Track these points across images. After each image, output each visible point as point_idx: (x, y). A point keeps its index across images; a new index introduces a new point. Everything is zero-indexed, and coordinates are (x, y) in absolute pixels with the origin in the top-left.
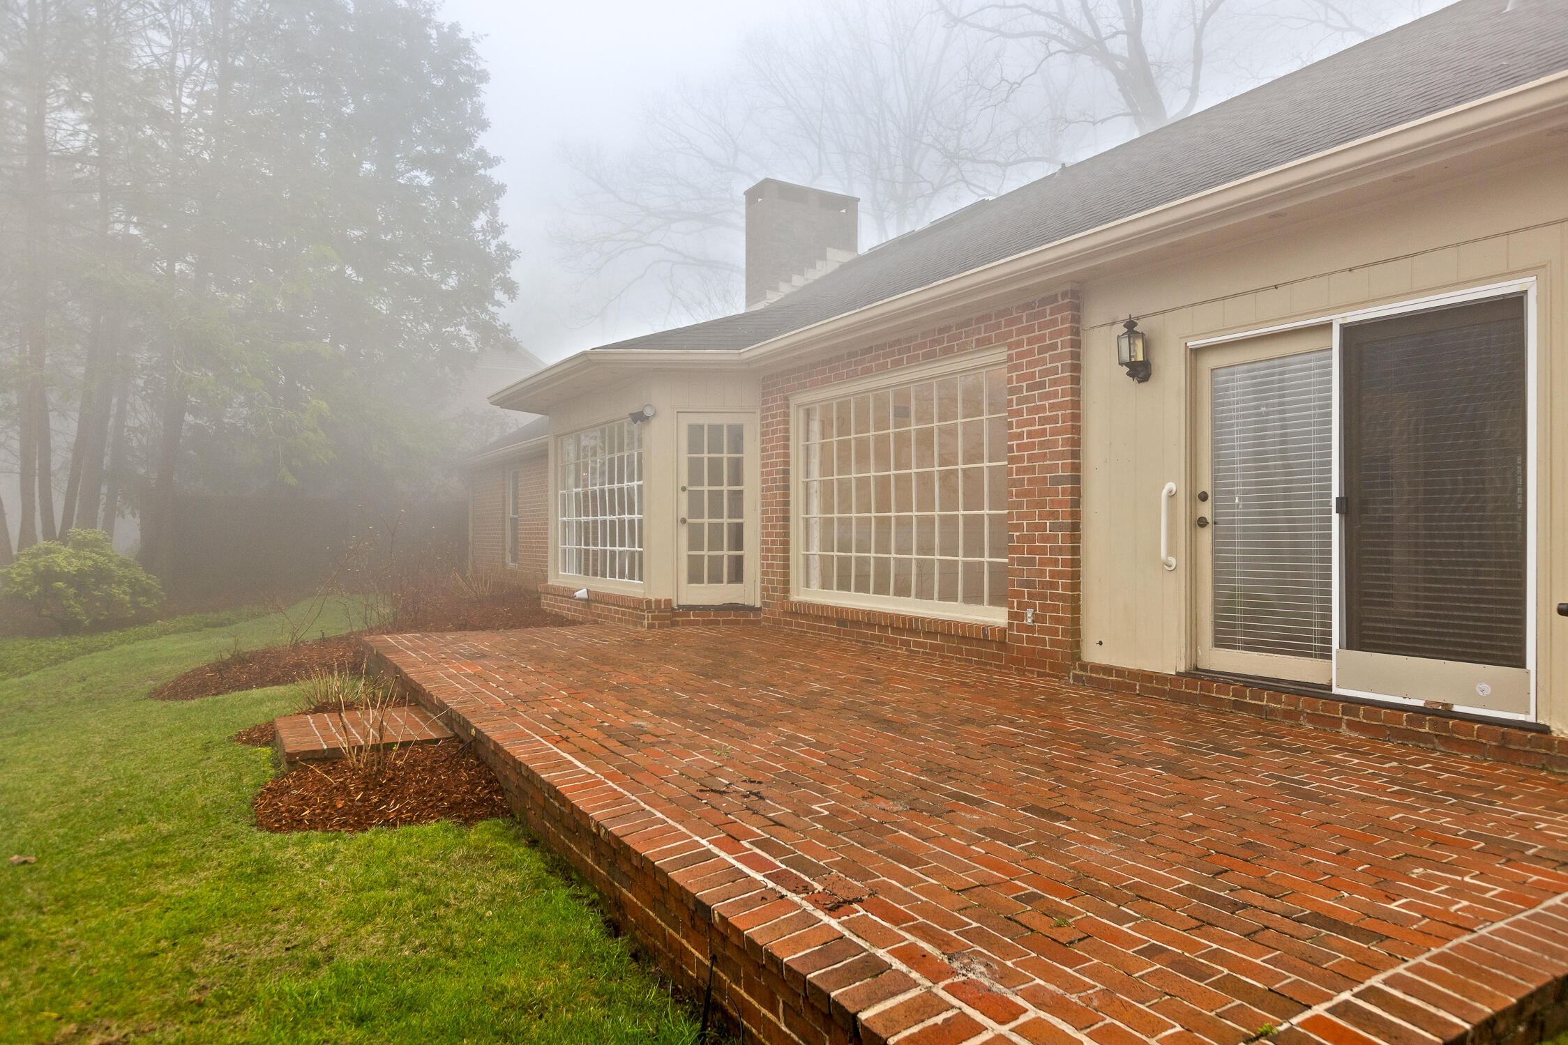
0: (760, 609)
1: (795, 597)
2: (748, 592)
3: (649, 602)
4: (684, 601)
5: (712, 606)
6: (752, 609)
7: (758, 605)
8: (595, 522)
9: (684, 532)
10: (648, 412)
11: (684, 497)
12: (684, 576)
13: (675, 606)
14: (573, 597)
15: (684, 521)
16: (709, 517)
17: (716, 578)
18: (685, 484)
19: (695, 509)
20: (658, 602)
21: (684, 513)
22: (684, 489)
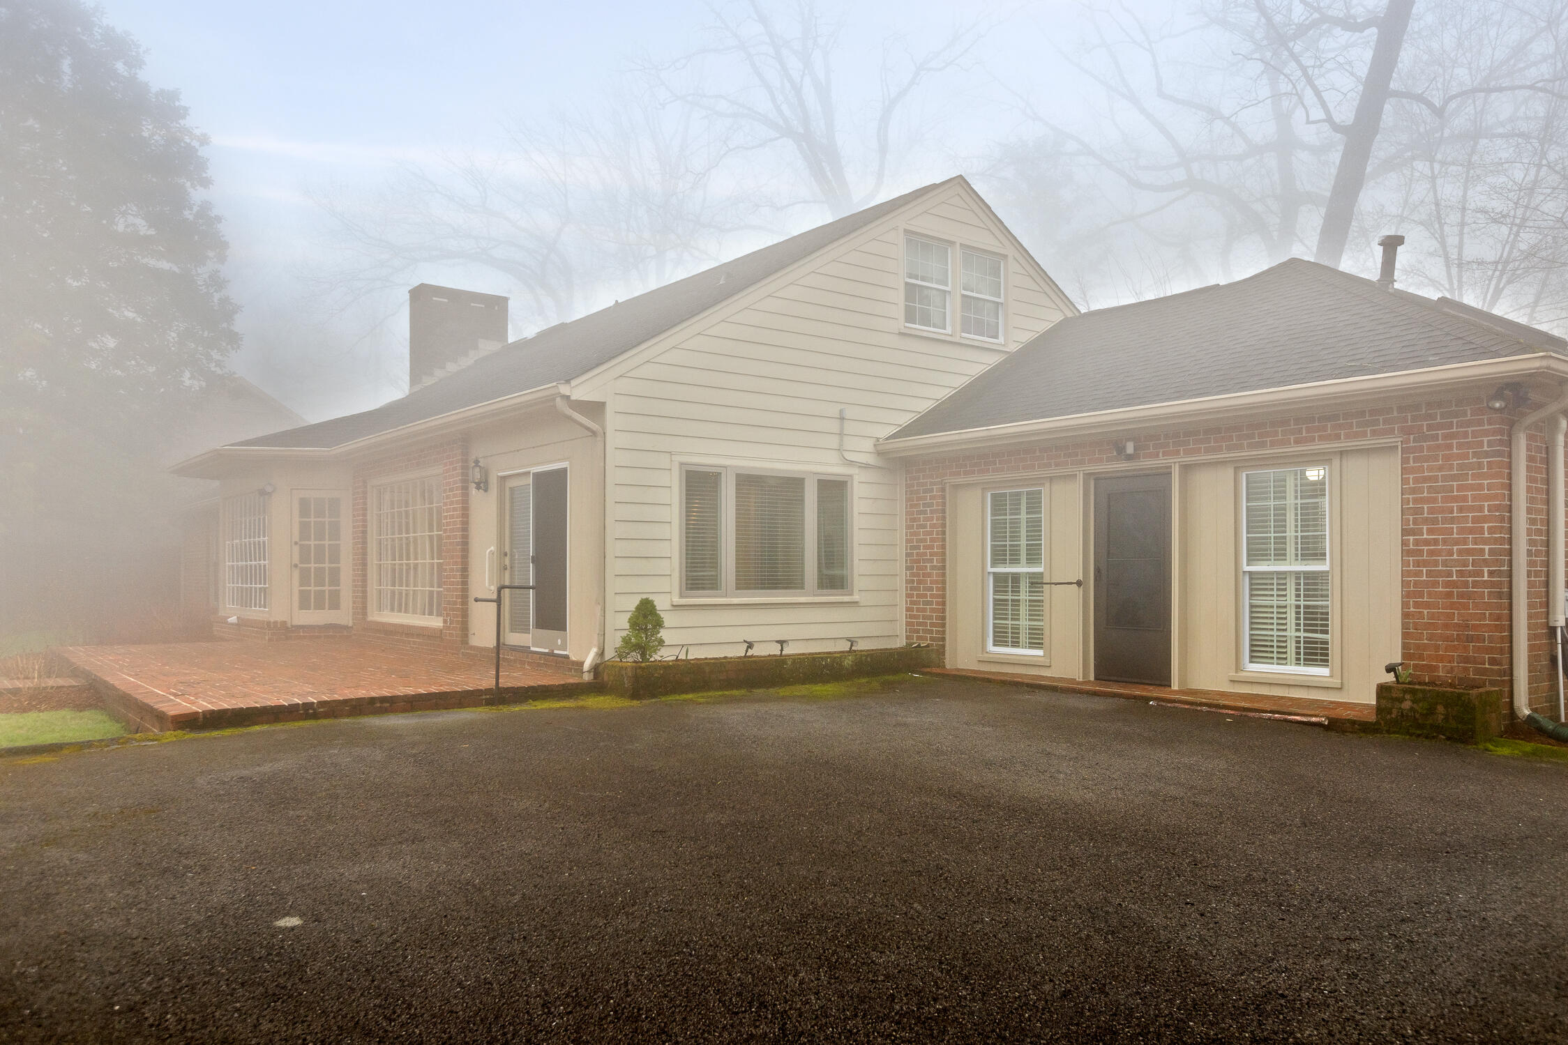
0: (352, 627)
1: (370, 618)
2: (343, 616)
3: (269, 623)
4: (296, 622)
5: (318, 626)
6: (346, 627)
7: (350, 624)
8: (247, 566)
9: (296, 574)
10: (269, 489)
11: (296, 549)
12: (296, 604)
13: (289, 625)
14: (227, 623)
15: (296, 566)
16: (315, 563)
17: (319, 606)
18: (297, 540)
19: (305, 557)
20: (276, 622)
21: (296, 560)
22: (296, 543)
